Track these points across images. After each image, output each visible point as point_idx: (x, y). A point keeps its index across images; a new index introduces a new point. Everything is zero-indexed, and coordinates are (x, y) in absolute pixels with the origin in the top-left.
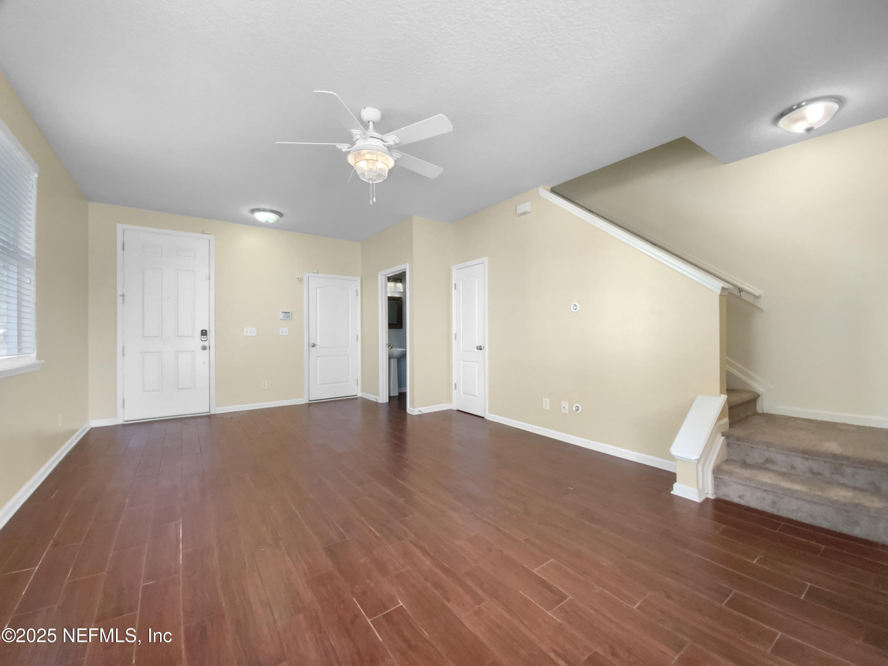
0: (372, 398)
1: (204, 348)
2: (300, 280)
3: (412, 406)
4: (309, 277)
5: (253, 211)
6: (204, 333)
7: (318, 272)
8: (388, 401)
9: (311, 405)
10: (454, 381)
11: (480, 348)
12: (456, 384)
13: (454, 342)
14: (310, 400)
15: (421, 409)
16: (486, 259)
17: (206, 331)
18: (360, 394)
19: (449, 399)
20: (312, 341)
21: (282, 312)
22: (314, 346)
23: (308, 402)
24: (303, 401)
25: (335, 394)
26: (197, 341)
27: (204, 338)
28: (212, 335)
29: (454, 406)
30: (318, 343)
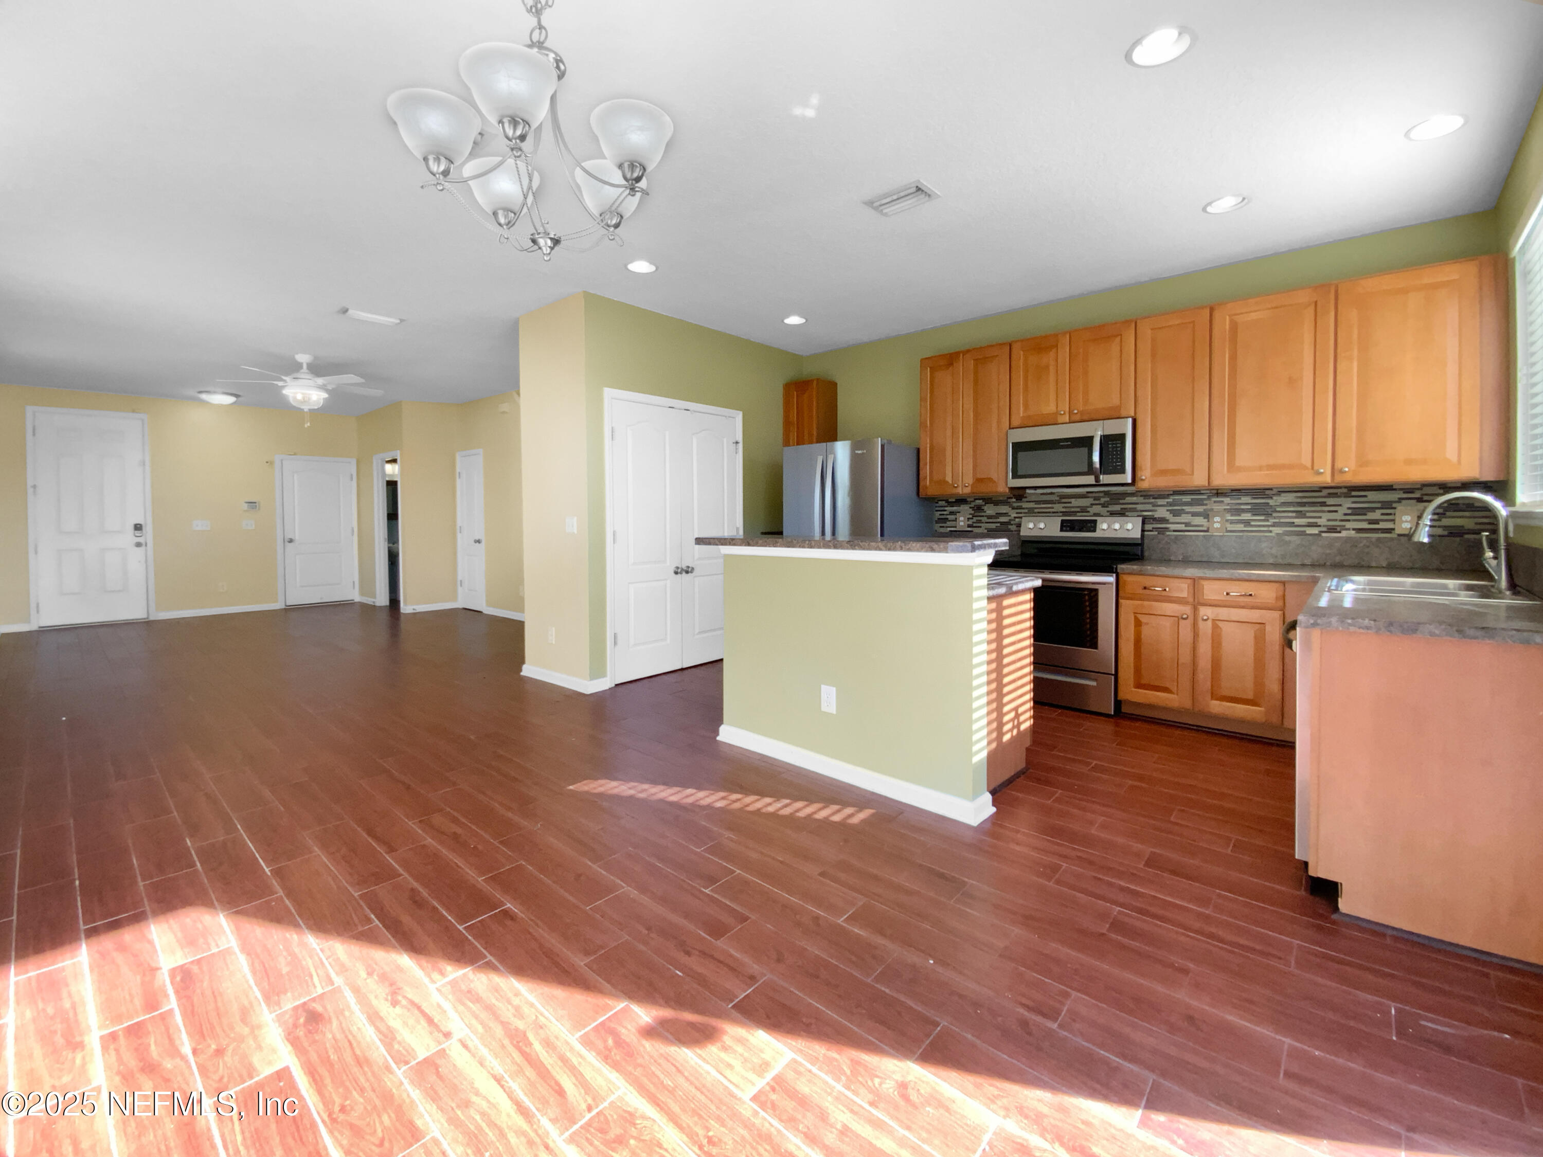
0: (368, 600)
1: (138, 545)
2: (270, 463)
3: (405, 604)
4: (282, 460)
5: (200, 392)
6: (138, 527)
7: (295, 454)
8: (388, 603)
9: (290, 610)
10: (460, 578)
11: (479, 541)
12: (461, 581)
13: (459, 536)
14: (288, 604)
15: (415, 607)
16: (481, 451)
17: (141, 525)
18: (357, 598)
19: (455, 598)
20: (288, 536)
21: (246, 503)
22: (291, 541)
23: (283, 607)
24: (279, 605)
25: (321, 598)
26: (130, 537)
27: (138, 533)
28: (148, 529)
29: (459, 604)
30: (297, 537)
